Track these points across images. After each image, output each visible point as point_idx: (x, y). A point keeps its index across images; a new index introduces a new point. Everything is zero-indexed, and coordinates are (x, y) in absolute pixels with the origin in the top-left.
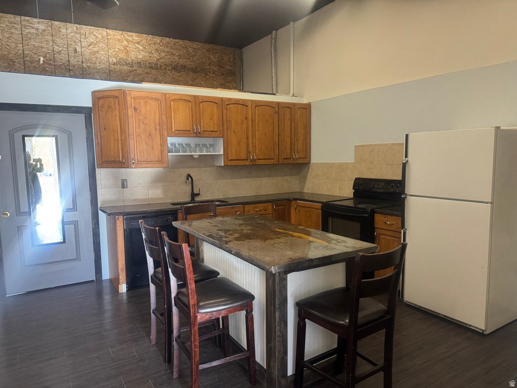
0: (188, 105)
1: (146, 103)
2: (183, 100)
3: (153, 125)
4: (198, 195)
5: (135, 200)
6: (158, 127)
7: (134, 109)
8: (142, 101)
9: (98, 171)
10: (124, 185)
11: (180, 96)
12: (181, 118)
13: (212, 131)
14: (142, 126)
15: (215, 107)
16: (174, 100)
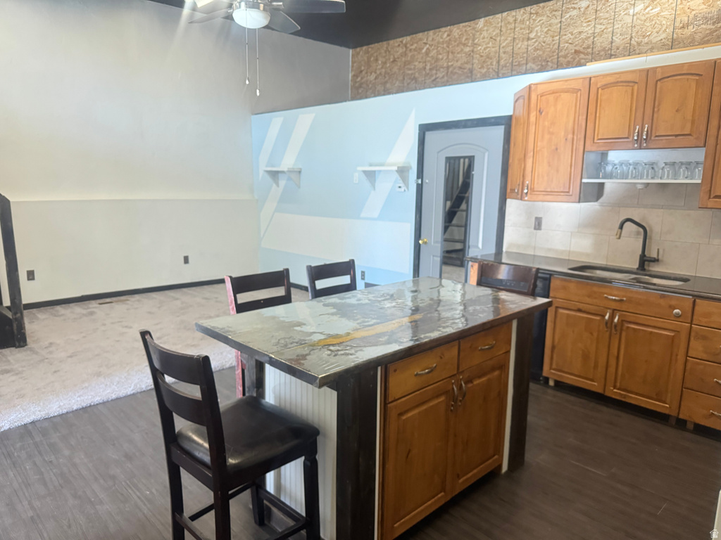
0: (630, 91)
1: (556, 99)
2: (622, 82)
3: (563, 133)
4: (656, 260)
5: (550, 250)
6: (570, 136)
7: (540, 111)
8: (551, 98)
9: (509, 201)
10: (538, 224)
11: (618, 76)
12: (612, 117)
13: (677, 136)
14: (547, 137)
15: (694, 85)
16: (605, 87)
